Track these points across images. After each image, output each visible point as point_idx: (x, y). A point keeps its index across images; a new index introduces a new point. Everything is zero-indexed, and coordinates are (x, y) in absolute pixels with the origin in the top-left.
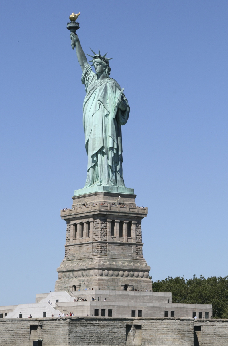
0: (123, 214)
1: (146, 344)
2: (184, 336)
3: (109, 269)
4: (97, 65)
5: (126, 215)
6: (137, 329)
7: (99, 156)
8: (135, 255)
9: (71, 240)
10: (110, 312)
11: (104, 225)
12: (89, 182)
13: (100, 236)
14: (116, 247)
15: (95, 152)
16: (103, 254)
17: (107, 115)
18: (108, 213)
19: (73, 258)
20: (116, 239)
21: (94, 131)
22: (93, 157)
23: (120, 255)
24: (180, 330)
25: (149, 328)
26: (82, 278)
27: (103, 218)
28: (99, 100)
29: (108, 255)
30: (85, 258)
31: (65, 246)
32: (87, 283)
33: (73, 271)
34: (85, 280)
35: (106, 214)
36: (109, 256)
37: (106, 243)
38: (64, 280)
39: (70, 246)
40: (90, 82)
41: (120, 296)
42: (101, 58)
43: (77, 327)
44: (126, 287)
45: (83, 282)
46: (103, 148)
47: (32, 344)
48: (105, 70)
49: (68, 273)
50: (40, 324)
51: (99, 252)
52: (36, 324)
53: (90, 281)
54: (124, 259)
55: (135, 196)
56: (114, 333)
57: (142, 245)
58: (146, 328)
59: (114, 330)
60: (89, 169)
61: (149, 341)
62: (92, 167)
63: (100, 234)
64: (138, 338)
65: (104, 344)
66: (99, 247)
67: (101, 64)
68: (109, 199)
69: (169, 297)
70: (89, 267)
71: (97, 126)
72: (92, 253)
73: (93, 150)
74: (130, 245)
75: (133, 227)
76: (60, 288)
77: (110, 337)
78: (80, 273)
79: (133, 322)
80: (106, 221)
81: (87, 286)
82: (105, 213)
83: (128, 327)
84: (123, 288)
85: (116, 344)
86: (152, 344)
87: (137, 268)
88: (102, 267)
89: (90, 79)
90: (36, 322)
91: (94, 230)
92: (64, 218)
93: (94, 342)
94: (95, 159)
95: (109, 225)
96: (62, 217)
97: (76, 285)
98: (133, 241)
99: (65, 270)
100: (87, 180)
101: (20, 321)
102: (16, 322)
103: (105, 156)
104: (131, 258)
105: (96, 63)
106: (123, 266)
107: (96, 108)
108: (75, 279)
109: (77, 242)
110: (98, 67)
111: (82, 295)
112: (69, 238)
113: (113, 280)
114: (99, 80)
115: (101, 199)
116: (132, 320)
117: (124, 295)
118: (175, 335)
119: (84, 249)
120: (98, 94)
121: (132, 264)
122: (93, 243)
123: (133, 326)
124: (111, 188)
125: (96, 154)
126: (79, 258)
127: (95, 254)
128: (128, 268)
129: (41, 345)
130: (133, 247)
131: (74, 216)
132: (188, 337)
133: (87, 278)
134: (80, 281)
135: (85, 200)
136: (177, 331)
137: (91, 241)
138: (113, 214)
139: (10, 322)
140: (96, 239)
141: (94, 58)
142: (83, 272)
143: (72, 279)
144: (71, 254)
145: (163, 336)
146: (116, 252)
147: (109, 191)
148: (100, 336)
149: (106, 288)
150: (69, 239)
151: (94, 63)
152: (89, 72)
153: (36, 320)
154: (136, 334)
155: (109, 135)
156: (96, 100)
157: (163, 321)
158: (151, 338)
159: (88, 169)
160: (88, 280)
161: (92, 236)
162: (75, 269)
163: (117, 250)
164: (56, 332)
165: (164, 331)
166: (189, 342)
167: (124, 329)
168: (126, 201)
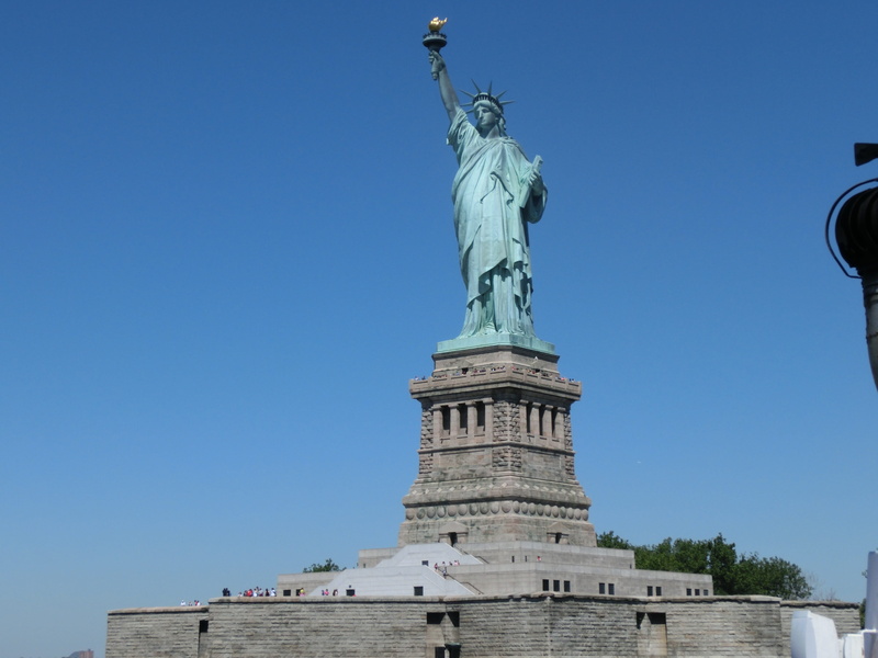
0: (546, 392)
1: (679, 653)
2: (761, 635)
3: (529, 500)
4: (484, 111)
5: (551, 393)
6: (652, 623)
7: (497, 278)
8: (564, 473)
9: (436, 439)
10: (567, 584)
11: (514, 410)
12: (472, 326)
13: (509, 433)
14: (536, 457)
15: (488, 269)
16: (516, 469)
17: (509, 202)
18: (523, 387)
19: (442, 477)
20: (536, 442)
21: (486, 228)
22: (482, 278)
23: (543, 472)
24: (752, 624)
25: (684, 619)
26: (468, 518)
27: (513, 396)
28: (493, 173)
29: (524, 470)
30: (474, 477)
31: (420, 453)
32: (484, 528)
33: (447, 503)
34: (478, 521)
35: (521, 389)
36: (526, 474)
37: (521, 446)
38: (421, 522)
39: (432, 452)
40: (467, 141)
41: (560, 554)
42: (490, 99)
43: (562, 615)
44: (558, 537)
45: (473, 525)
46: (504, 261)
47: (432, 655)
48: (498, 121)
49: (431, 508)
50: (450, 609)
51: (510, 463)
52: (441, 608)
53: (493, 522)
54: (549, 483)
55: (557, 358)
56: (620, 629)
57: (572, 455)
58: (676, 619)
59: (619, 624)
60: (472, 302)
61: (685, 648)
62: (478, 298)
63: (508, 428)
64: (658, 641)
65: (606, 654)
66: (509, 455)
67: (491, 109)
68: (520, 361)
69: (630, 560)
70: (489, 495)
71: (490, 219)
72: (491, 466)
73: (485, 264)
74: (557, 453)
75: (560, 417)
76: (411, 539)
77: (613, 640)
78: (464, 507)
79: (647, 606)
80: (518, 403)
81: (486, 534)
82: (519, 386)
83: (640, 616)
84: (553, 539)
85: (623, 653)
86: (691, 653)
87: (572, 501)
88: (519, 494)
89: (467, 136)
90: (439, 605)
91: (496, 419)
92: (417, 396)
93: (590, 651)
94: (488, 282)
95: (523, 410)
96: (413, 394)
97: (456, 531)
98: (560, 446)
99: (424, 500)
100: (465, 323)
101: (405, 602)
102: (396, 605)
103: (509, 279)
104: (559, 479)
105: (480, 109)
106: (551, 495)
107: (487, 186)
108: (451, 519)
109: (453, 444)
110: (487, 116)
111: (485, 551)
112: (429, 436)
113: (537, 523)
114: (488, 140)
115: (506, 360)
116: (646, 603)
117: (564, 554)
118: (742, 633)
119: (471, 457)
120: (489, 162)
121: (564, 491)
122: (492, 446)
123: (646, 616)
124: (522, 340)
125: (490, 274)
126: (458, 476)
127: (499, 468)
128: (558, 499)
129: (458, 655)
130: (562, 457)
131: (445, 392)
132: (770, 637)
133: (484, 517)
134: (465, 523)
135: (468, 361)
136: (745, 625)
137: (491, 443)
138: (531, 389)
139: (383, 605)
140: (502, 438)
141: (476, 99)
142: (473, 504)
143: (442, 520)
144: (435, 469)
145: (716, 636)
146: (536, 466)
147: (519, 344)
148: (598, 635)
149: (527, 537)
150: (429, 439)
151: (478, 107)
152: (464, 124)
153: (441, 602)
154: (653, 633)
155: (514, 239)
156: (486, 173)
157: (713, 605)
158: (688, 640)
159: (470, 300)
160: (486, 522)
161: (491, 430)
162: (450, 498)
163: (536, 462)
164: (507, 627)
165: (718, 625)
166: (772, 649)
167: (633, 622)
168: (546, 366)
